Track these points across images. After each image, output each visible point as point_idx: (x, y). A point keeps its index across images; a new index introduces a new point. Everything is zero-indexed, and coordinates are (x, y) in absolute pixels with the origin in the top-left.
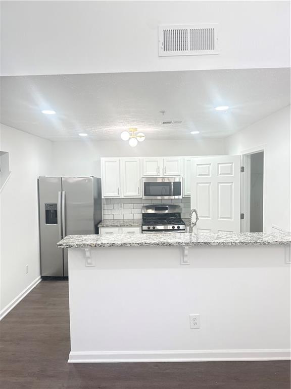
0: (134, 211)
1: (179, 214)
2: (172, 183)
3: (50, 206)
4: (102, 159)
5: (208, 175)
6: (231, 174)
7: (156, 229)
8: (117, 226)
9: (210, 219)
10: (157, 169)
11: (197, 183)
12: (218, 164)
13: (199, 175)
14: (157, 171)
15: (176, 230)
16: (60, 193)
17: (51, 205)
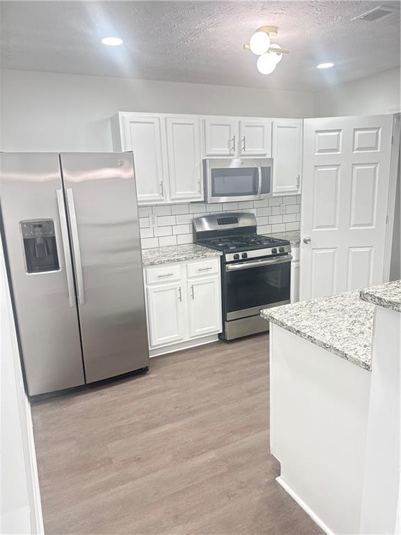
0: (177, 230)
1: (253, 229)
2: (260, 171)
3: (35, 226)
4: (121, 114)
5: (337, 150)
6: (376, 148)
7: (248, 257)
8: (179, 260)
9: (336, 229)
10: (229, 142)
11: (316, 166)
12: (355, 130)
13: (320, 151)
14: (229, 146)
15: (279, 255)
16: (60, 192)
17: (39, 225)
